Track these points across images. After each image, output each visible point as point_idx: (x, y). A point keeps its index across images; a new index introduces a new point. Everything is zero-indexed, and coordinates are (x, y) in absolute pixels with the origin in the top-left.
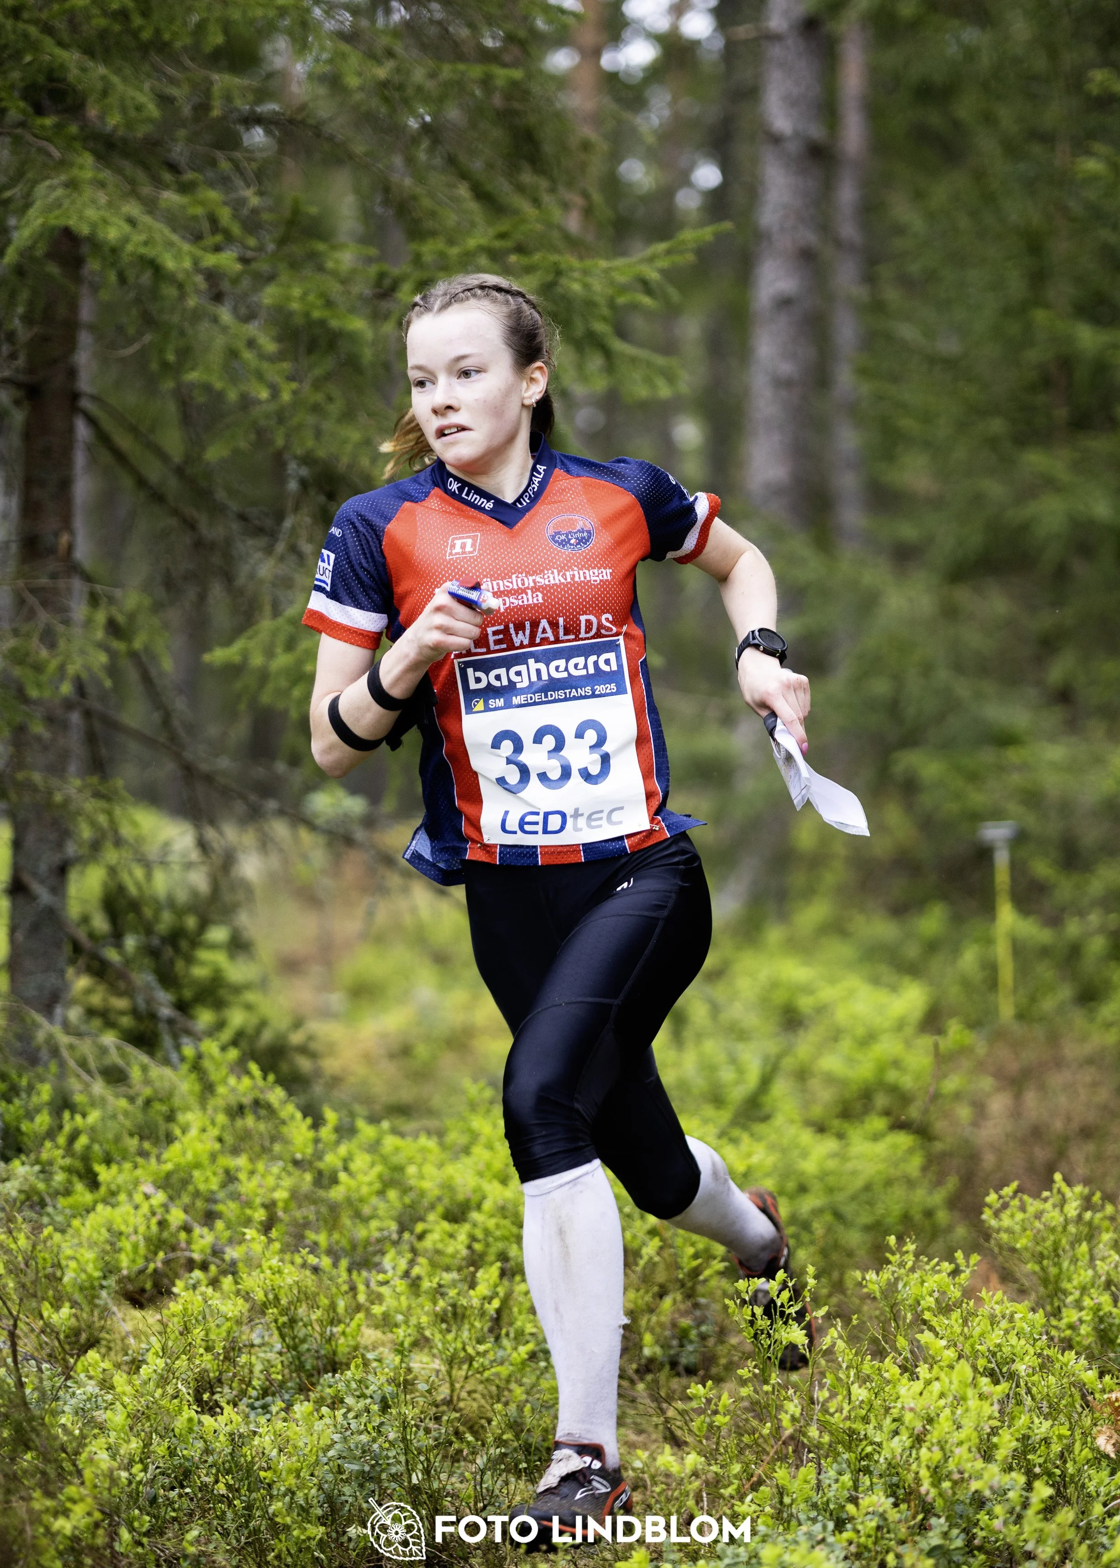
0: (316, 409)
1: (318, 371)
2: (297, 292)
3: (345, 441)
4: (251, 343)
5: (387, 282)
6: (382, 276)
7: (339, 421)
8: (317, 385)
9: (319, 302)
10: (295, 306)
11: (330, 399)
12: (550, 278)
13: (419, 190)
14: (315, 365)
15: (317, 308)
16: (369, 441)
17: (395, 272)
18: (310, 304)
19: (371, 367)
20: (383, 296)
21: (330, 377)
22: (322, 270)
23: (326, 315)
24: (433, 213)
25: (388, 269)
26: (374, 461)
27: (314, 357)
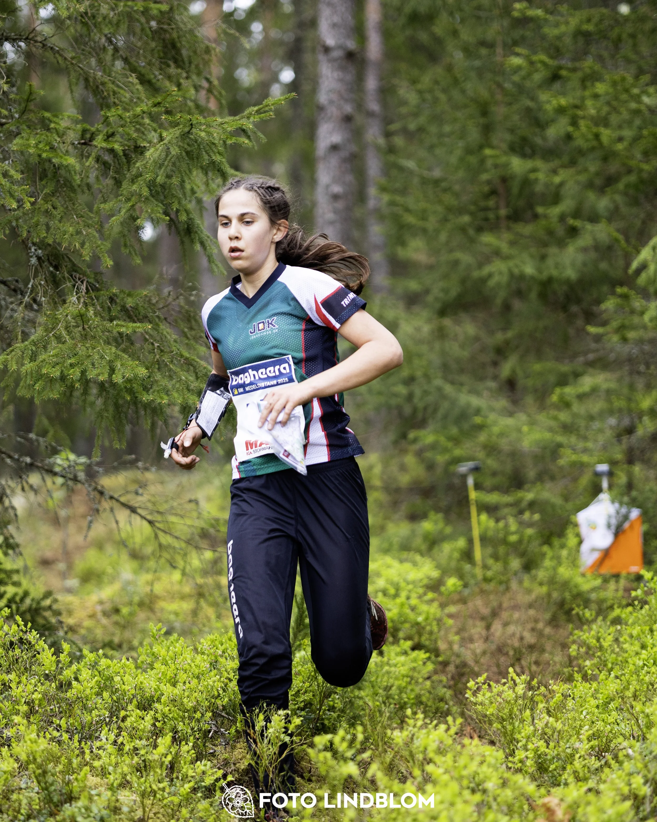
1: (46, 191)
2: (33, 142)
3: (65, 233)
4: (5, 175)
5: (88, 136)
6: (84, 131)
7: (60, 221)
8: (46, 200)
9: (48, 148)
10: (31, 151)
11: (54, 207)
12: (187, 129)
13: (106, 79)
14: (44, 187)
15: (46, 151)
16: (78, 233)
17: (93, 129)
18: (41, 149)
19: (79, 186)
20: (85, 144)
21: (53, 194)
22: (48, 129)
23: (51, 155)
24: (114, 93)
25: (88, 127)
26: (83, 244)
27: (44, 182)
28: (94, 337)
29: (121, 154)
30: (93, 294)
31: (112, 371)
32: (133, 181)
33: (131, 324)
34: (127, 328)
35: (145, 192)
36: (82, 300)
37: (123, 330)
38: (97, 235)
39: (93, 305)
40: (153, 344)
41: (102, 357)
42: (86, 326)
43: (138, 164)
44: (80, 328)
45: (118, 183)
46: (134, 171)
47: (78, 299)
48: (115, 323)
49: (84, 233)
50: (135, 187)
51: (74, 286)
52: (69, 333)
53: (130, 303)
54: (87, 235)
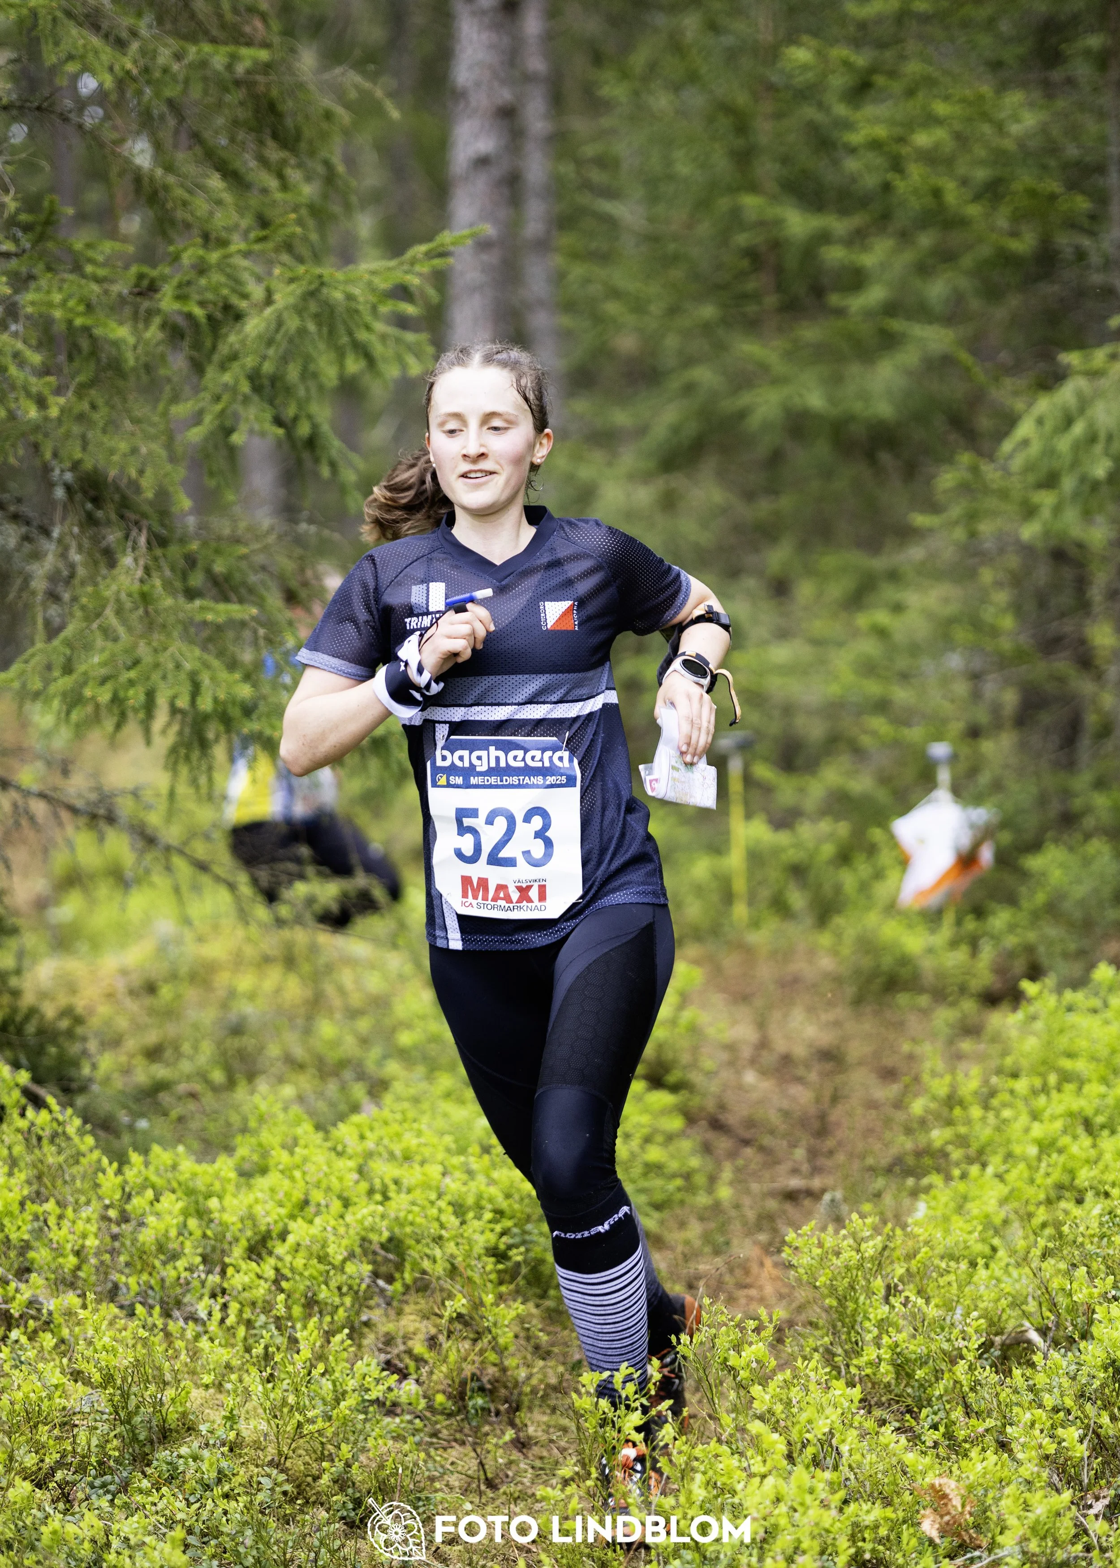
0: (81, 418)
1: (81, 378)
2: (57, 297)
3: (112, 452)
5: (147, 283)
6: (141, 277)
7: (104, 431)
8: (81, 393)
9: (81, 308)
10: (57, 313)
11: (94, 407)
12: (313, 287)
14: (78, 372)
15: (79, 314)
16: (134, 451)
17: (154, 273)
18: (71, 310)
19: (134, 369)
20: (140, 294)
21: (93, 383)
22: (84, 276)
23: (88, 322)
24: (185, 204)
25: (146, 269)
26: (141, 472)
27: (76, 364)
28: (164, 626)
29: (203, 320)
30: (158, 552)
31: (196, 690)
32: (223, 367)
33: (222, 607)
34: (217, 613)
35: (245, 387)
36: (142, 562)
37: (210, 617)
38: (163, 453)
39: (159, 568)
40: (255, 632)
41: (178, 666)
42: (150, 609)
43: (232, 338)
44: (141, 611)
45: (198, 368)
46: (224, 349)
47: (136, 560)
48: (198, 603)
49: (144, 450)
50: (227, 378)
51: (127, 537)
52: (124, 622)
53: (219, 567)
54: (150, 453)
